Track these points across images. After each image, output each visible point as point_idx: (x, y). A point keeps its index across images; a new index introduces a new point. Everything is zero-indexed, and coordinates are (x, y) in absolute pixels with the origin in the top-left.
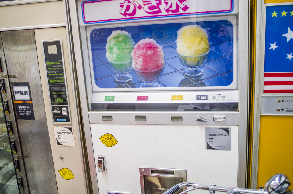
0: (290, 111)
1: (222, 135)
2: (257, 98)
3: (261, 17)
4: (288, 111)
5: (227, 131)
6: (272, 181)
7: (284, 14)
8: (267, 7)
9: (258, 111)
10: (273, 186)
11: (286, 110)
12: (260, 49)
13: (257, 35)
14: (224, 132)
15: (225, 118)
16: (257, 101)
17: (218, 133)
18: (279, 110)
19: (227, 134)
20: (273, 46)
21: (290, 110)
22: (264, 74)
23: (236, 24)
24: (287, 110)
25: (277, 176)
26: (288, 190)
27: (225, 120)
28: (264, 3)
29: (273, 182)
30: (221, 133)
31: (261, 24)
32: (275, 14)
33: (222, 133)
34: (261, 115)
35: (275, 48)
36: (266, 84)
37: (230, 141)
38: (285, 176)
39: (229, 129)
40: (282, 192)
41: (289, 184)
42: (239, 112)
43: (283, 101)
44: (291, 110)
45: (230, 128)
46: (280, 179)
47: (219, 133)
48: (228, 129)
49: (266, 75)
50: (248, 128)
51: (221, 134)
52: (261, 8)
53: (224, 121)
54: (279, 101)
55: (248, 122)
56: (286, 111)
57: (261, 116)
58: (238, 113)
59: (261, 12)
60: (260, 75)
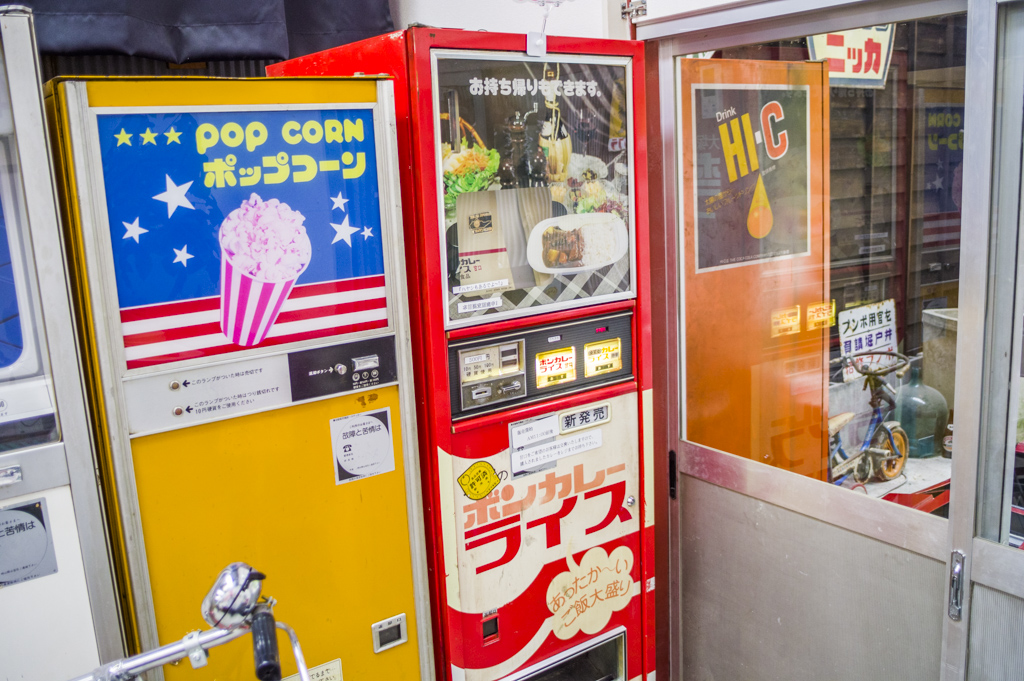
0: (210, 409)
1: (21, 527)
2: (112, 389)
3: (86, 146)
4: (204, 409)
5: (35, 510)
6: (215, 591)
7: (149, 137)
8: (100, 118)
9: (120, 425)
10: (222, 601)
11: (198, 408)
12: (97, 239)
13: (81, 198)
14: (27, 518)
15: (18, 469)
16: (113, 395)
17: (6, 526)
18: (179, 413)
19: (37, 522)
20: (134, 230)
21: (209, 405)
22: (121, 312)
23: (6, 169)
24: (201, 408)
25: (225, 575)
26: (260, 600)
27: (22, 478)
28: (90, 106)
29: (219, 592)
30: (14, 525)
31: (88, 166)
32: (123, 138)
33: (18, 523)
34: (132, 436)
35: (141, 236)
36: (130, 341)
37: (49, 543)
38: (245, 565)
39: (39, 503)
40: (248, 607)
41: (260, 577)
42: (62, 440)
43: (185, 384)
44: (211, 405)
45: (44, 499)
46: (236, 577)
47: (9, 526)
48: (37, 505)
49: (126, 317)
50: (100, 487)
51: (16, 528)
52: (82, 120)
53: (20, 480)
54: (175, 387)
55: (97, 467)
56: (200, 411)
57: (131, 440)
58: (62, 444)
59: (84, 130)
60: (107, 319)
